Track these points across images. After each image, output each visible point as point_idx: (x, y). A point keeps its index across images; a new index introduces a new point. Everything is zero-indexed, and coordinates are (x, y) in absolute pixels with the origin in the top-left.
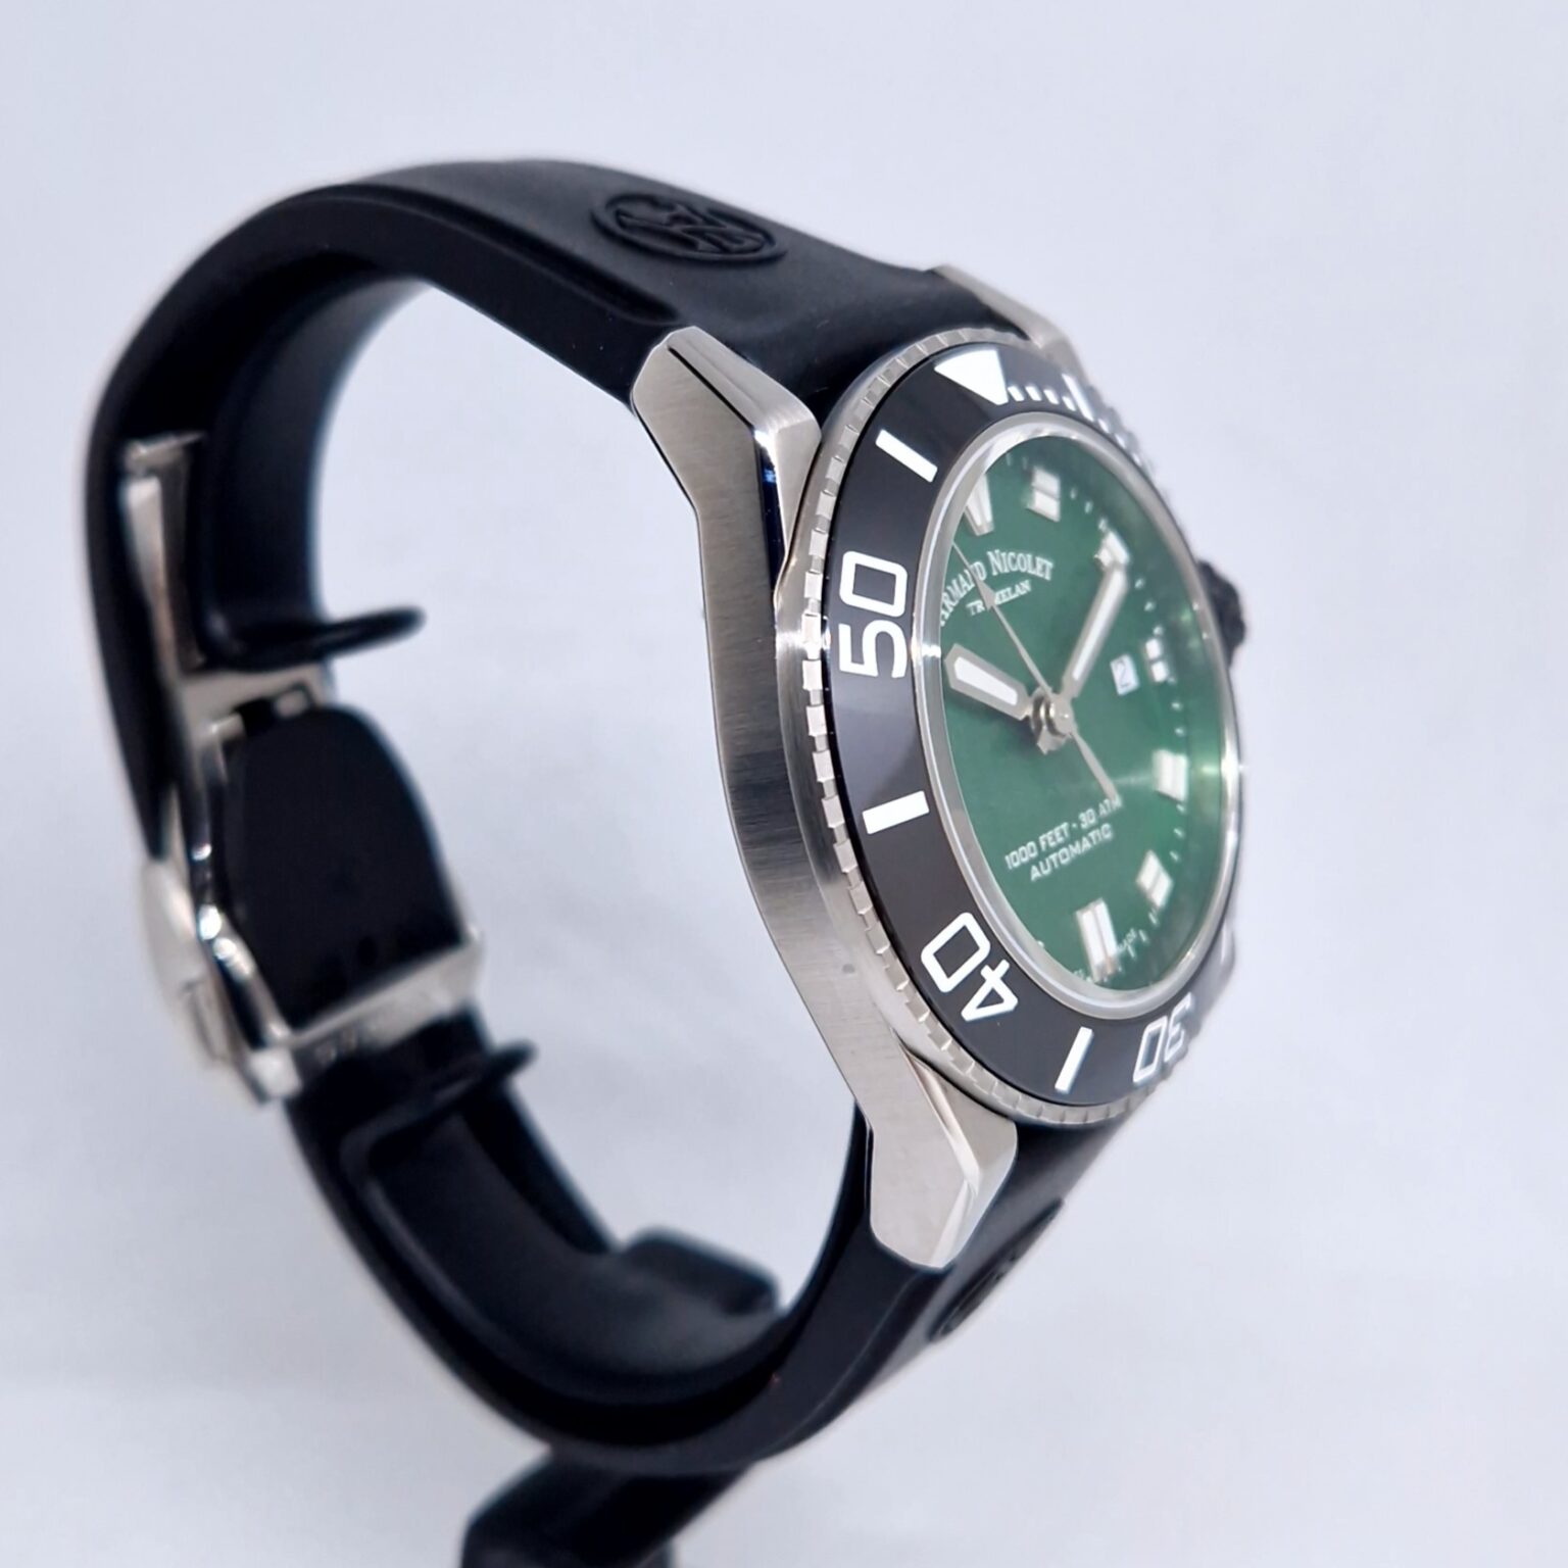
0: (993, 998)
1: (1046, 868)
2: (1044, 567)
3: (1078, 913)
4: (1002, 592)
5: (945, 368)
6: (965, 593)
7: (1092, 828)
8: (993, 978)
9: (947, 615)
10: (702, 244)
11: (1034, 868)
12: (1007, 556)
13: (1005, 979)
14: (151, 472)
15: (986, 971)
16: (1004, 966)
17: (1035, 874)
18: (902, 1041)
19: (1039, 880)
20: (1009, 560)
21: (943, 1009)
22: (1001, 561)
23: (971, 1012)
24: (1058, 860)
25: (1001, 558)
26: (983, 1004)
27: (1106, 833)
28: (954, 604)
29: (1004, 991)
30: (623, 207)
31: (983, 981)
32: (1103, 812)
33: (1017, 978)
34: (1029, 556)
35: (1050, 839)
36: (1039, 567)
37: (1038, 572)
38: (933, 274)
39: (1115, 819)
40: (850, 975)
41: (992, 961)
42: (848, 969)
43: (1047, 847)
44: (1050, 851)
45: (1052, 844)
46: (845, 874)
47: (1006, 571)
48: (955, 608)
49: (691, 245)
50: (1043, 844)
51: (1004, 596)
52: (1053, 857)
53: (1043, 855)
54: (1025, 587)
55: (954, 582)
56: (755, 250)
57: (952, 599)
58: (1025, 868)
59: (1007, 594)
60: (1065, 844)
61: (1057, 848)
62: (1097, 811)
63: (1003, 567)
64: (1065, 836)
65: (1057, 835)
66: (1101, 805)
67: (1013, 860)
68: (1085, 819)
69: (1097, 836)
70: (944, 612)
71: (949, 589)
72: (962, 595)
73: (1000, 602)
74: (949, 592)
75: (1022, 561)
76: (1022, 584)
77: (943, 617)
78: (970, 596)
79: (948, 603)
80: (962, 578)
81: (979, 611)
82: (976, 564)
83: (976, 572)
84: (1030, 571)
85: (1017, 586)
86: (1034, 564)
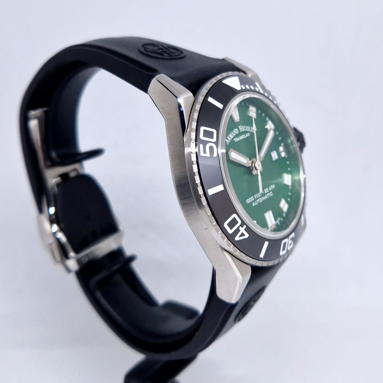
0: (243, 235)
1: (256, 203)
3: (265, 214)
4: (243, 136)
5: (225, 82)
6: (233, 136)
7: (267, 193)
8: (242, 230)
9: (229, 142)
10: (165, 55)
11: (253, 203)
12: (243, 127)
13: (245, 230)
14: (35, 118)
15: (240, 228)
16: (245, 227)
17: (254, 204)
18: (221, 246)
19: (254, 206)
20: (244, 128)
21: (230, 238)
23: (237, 238)
25: (242, 128)
26: (240, 236)
27: (271, 194)
28: (231, 139)
29: (245, 233)
30: (146, 47)
31: (240, 230)
32: (270, 189)
33: (248, 229)
34: (249, 127)
37: (251, 131)
38: (223, 60)
39: (273, 191)
40: (207, 231)
41: (242, 225)
42: (206, 229)
43: (256, 197)
45: (258, 197)
46: (204, 205)
47: (244, 131)
48: (231, 140)
49: (162, 55)
50: (255, 197)
51: (243, 137)
52: (258, 200)
53: (255, 200)
55: (231, 134)
56: (178, 55)
57: (230, 138)
58: (251, 203)
59: (244, 136)
60: (261, 197)
61: (259, 198)
62: (269, 189)
63: (243, 130)
64: (261, 195)
65: (259, 195)
66: (270, 187)
67: (248, 201)
68: (266, 191)
69: (269, 195)
70: (228, 141)
71: (229, 135)
72: (233, 137)
73: (242, 138)
74: (229, 136)
75: (247, 128)
76: (248, 134)
77: (228, 142)
78: (235, 137)
79: (229, 139)
80: (232, 133)
81: (237, 141)
82: (236, 129)
83: (236, 131)
84: (249, 131)
85: (246, 134)
86: (250, 129)
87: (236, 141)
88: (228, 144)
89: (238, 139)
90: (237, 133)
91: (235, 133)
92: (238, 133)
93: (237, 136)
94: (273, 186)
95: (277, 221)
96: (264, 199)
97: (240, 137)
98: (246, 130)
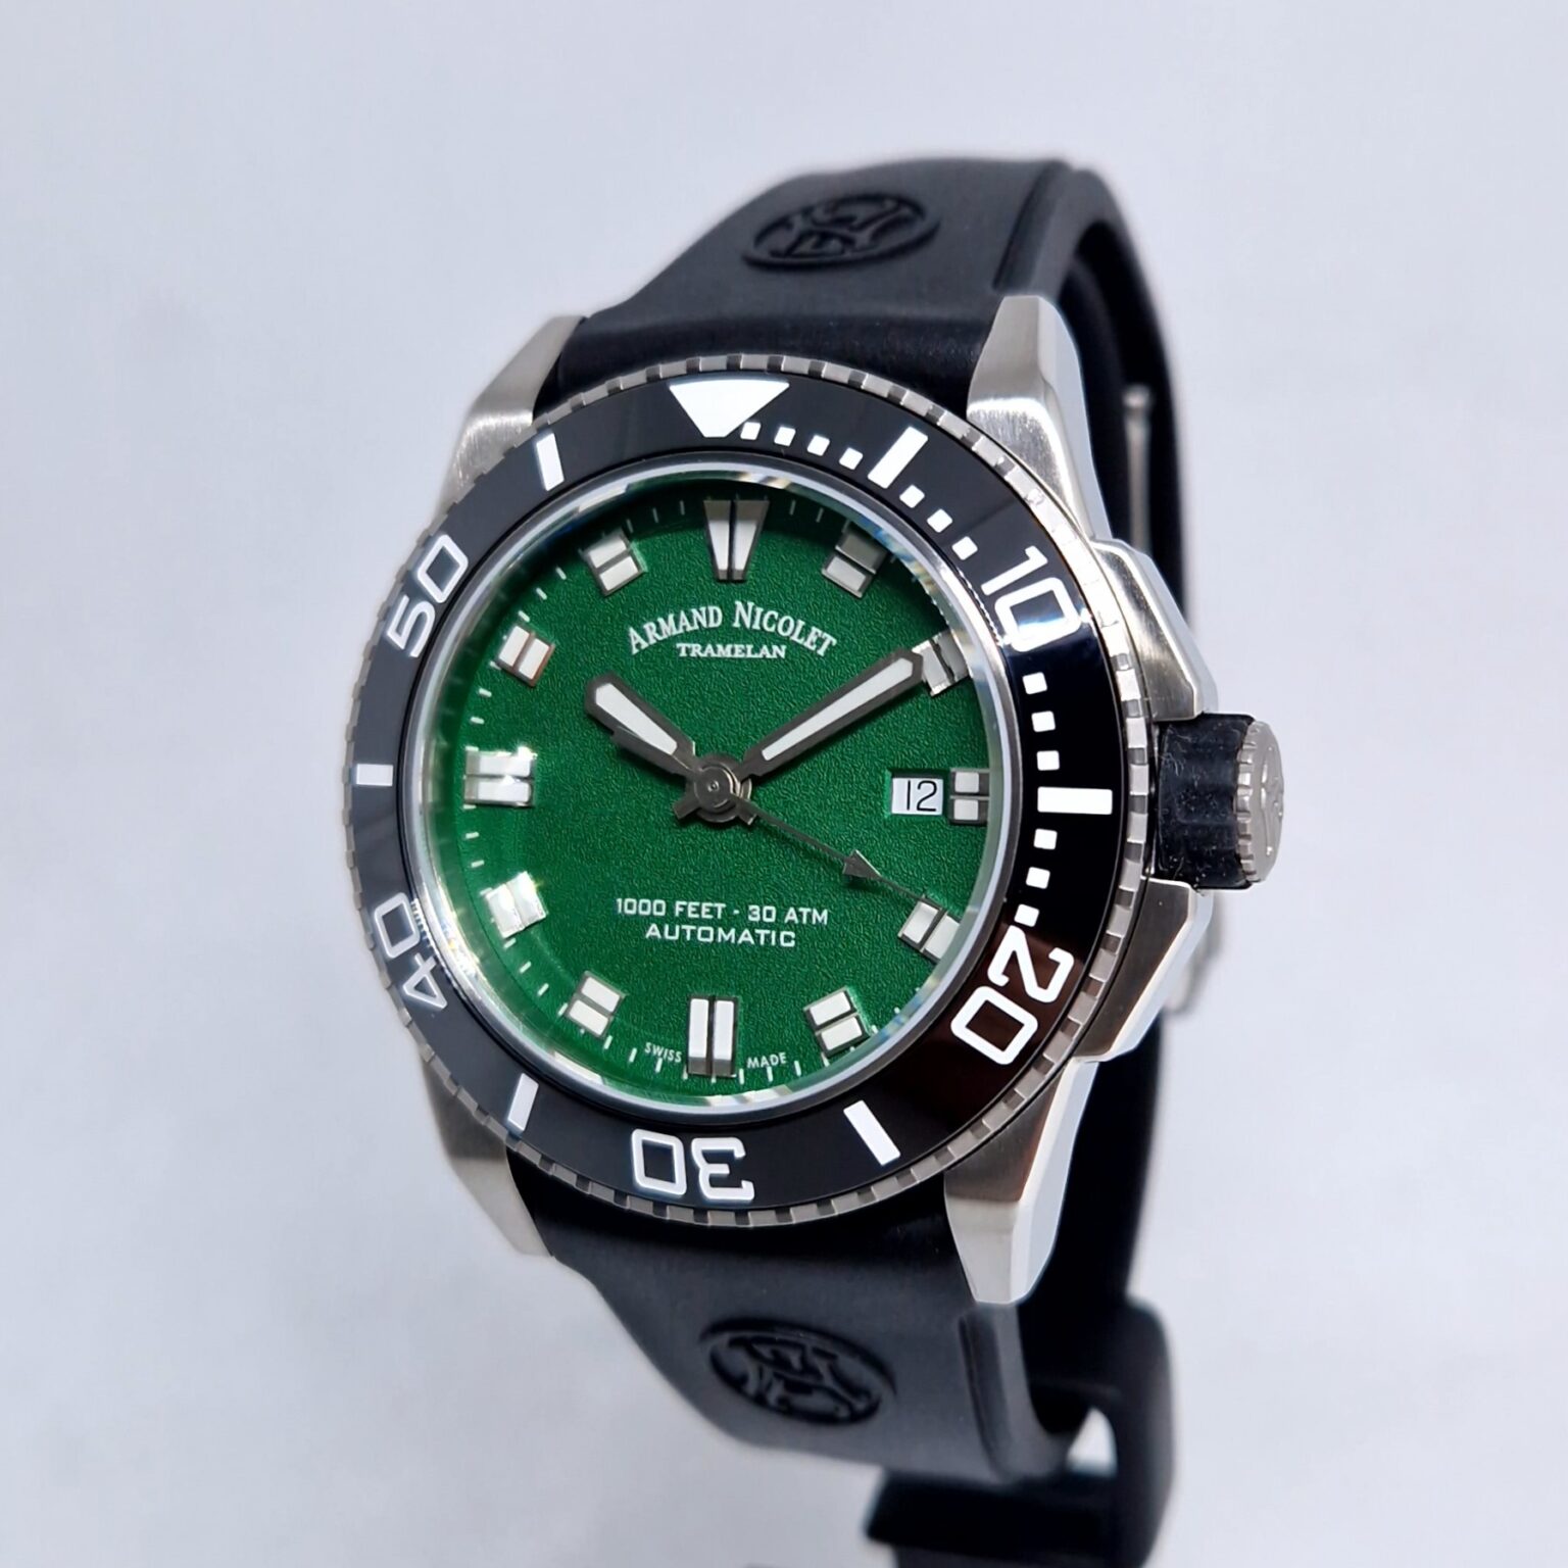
1: (672, 933)
2: (820, 642)
3: (689, 997)
6: (681, 631)
7: (762, 925)
8: (424, 969)
9: (644, 645)
11: (654, 926)
13: (433, 974)
16: (431, 962)
17: (653, 931)
19: (655, 940)
20: (767, 617)
24: (694, 933)
25: (754, 613)
26: (418, 989)
27: (786, 940)
29: (434, 986)
31: (417, 966)
32: (791, 916)
33: (444, 981)
34: (801, 623)
35: (690, 909)
36: (812, 637)
37: (808, 643)
39: (805, 931)
43: (684, 914)
44: (683, 919)
45: (690, 915)
47: (756, 626)
48: (659, 644)
50: (678, 910)
52: (689, 928)
53: (670, 919)
54: (780, 651)
55: (671, 617)
57: (659, 631)
58: (641, 921)
60: (715, 924)
61: (699, 922)
62: (781, 915)
64: (716, 916)
65: (704, 910)
66: (792, 910)
67: (628, 906)
68: (757, 913)
69: (768, 937)
70: (640, 639)
71: (661, 620)
72: (675, 632)
73: (729, 655)
74: (657, 624)
75: (787, 623)
76: (775, 648)
77: (638, 645)
78: (687, 637)
79: (652, 635)
80: (683, 615)
81: (693, 655)
82: (711, 609)
83: (709, 616)
84: (795, 638)
85: (765, 647)
86: (805, 633)
87: (683, 654)
88: (635, 651)
89: (703, 650)
90: (712, 624)
91: (699, 623)
92: (714, 628)
93: (703, 636)
94: (820, 913)
95: (760, 1061)
96: (726, 938)
97: (720, 647)
98: (776, 629)
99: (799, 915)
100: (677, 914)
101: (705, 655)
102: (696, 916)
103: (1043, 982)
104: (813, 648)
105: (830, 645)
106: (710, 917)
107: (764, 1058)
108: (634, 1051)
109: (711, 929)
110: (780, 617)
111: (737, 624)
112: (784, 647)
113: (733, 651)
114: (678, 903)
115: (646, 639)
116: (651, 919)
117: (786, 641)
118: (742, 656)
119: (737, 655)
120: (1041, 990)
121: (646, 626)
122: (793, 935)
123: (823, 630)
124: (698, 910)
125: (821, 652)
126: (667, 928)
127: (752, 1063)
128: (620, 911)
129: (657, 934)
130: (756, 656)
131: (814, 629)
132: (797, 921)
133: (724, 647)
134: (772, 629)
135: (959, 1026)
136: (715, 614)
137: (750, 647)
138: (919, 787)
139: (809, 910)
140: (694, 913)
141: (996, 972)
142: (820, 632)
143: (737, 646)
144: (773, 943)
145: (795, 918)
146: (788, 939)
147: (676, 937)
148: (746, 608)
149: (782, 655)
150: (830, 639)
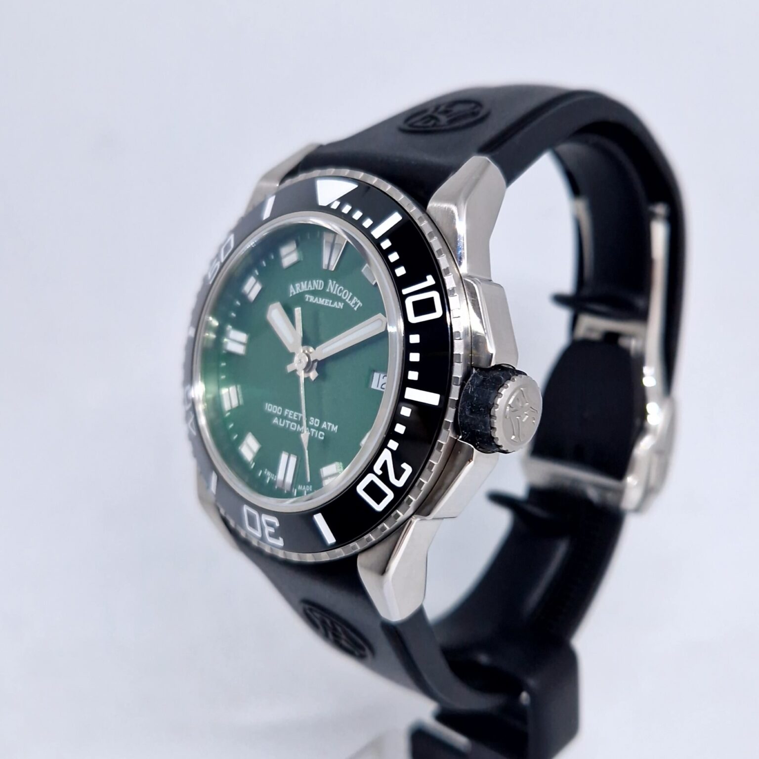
1: (282, 423)
2: (356, 304)
3: (283, 452)
4: (327, 300)
6: (308, 289)
7: (314, 427)
9: (295, 293)
11: (276, 418)
12: (338, 287)
17: (275, 421)
20: (339, 289)
22: (333, 287)
24: (289, 425)
25: (335, 286)
28: (301, 291)
34: (351, 294)
35: (290, 414)
36: (354, 301)
37: (351, 304)
39: (328, 433)
43: (287, 415)
44: (286, 418)
45: (290, 417)
47: (335, 293)
48: (300, 293)
50: (286, 413)
51: (326, 302)
52: (288, 422)
53: (283, 417)
54: (341, 305)
55: (306, 282)
57: (301, 288)
58: (272, 415)
59: (328, 303)
60: (297, 422)
61: (292, 420)
62: (321, 424)
63: (334, 291)
64: (298, 419)
65: (295, 415)
66: (325, 423)
67: (270, 408)
68: (313, 421)
69: (315, 432)
70: (293, 290)
71: (302, 283)
72: (306, 290)
73: (323, 304)
74: (301, 285)
75: (346, 293)
76: (340, 303)
77: (292, 293)
78: (310, 292)
79: (298, 288)
80: (310, 282)
81: (310, 301)
82: (321, 281)
83: (318, 284)
84: (347, 300)
85: (336, 303)
86: (351, 299)
87: (307, 300)
88: (291, 295)
89: (314, 300)
90: (320, 289)
91: (315, 287)
92: (320, 290)
93: (314, 293)
94: (335, 426)
95: (303, 487)
96: (300, 430)
97: (320, 299)
98: (342, 295)
99: (327, 426)
100: (285, 415)
101: (314, 302)
102: (291, 417)
103: (398, 477)
104: (353, 306)
105: (360, 306)
106: (296, 419)
107: (304, 487)
108: (261, 472)
109: (295, 424)
110: (344, 290)
111: (328, 290)
112: (343, 304)
113: (324, 302)
114: (287, 410)
115: (296, 291)
116: (276, 415)
117: (344, 301)
118: (327, 305)
119: (325, 304)
120: (396, 480)
121: (297, 285)
122: (323, 433)
123: (358, 299)
124: (292, 415)
125: (356, 309)
126: (281, 420)
127: (300, 487)
128: (266, 408)
129: (277, 422)
130: (332, 306)
131: (355, 298)
132: (326, 428)
133: (322, 299)
134: (340, 295)
135: (360, 489)
136: (321, 283)
137: (331, 301)
138: (383, 378)
139: (331, 424)
140: (291, 416)
141: (377, 468)
142: (357, 299)
143: (326, 300)
144: (316, 436)
145: (325, 426)
146: (321, 436)
147: (283, 425)
148: (333, 284)
149: (342, 307)
150: (360, 304)
